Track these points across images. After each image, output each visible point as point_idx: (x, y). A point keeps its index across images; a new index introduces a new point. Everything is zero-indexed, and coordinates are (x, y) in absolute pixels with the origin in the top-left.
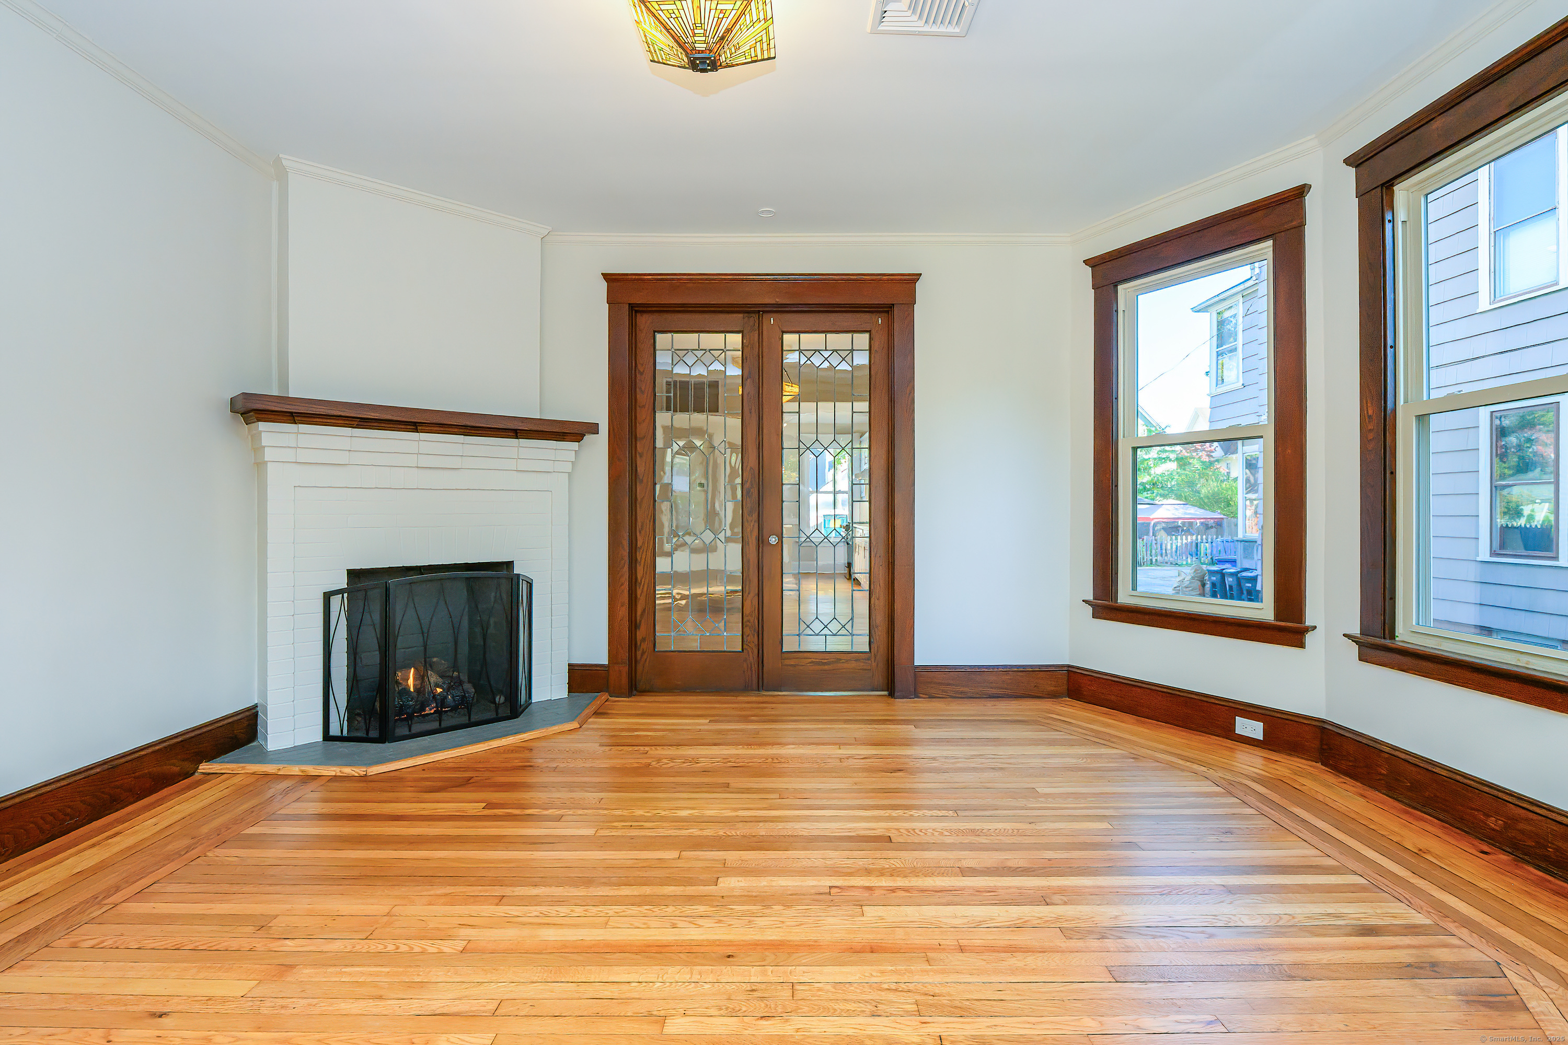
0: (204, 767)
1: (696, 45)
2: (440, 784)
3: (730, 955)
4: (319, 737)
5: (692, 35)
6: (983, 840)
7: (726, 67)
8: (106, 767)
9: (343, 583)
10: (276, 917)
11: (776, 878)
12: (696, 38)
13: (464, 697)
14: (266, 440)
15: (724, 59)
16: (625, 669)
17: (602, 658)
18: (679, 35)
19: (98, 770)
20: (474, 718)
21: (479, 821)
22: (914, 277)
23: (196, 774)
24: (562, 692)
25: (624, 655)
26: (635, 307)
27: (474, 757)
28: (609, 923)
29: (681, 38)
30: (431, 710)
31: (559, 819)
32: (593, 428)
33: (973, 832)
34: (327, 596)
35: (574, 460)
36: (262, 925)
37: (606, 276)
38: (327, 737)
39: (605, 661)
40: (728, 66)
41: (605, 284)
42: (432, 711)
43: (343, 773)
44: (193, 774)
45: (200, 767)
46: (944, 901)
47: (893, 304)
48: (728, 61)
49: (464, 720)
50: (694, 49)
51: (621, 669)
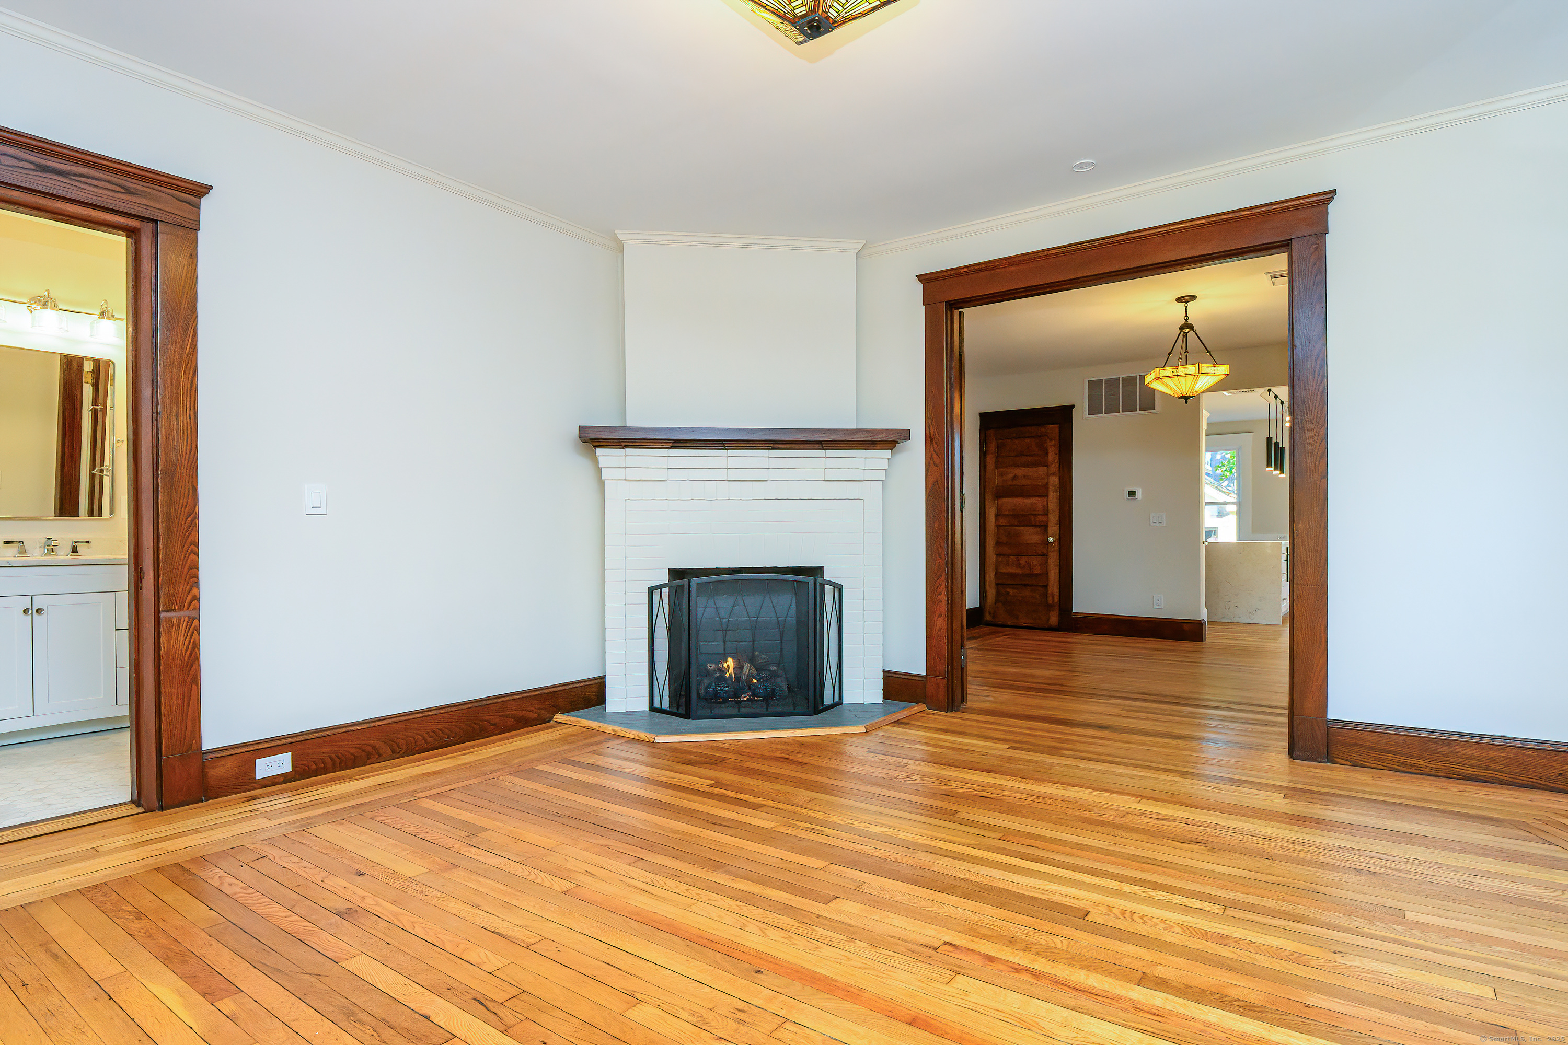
0: (558, 717)
1: (796, 11)
2: (699, 759)
3: (759, 971)
4: (646, 707)
5: (788, 3)
6: (1225, 952)
7: (844, 22)
8: (476, 704)
9: (665, 579)
10: (487, 830)
11: (891, 915)
12: (793, 4)
13: (773, 690)
14: (602, 462)
15: (836, 14)
16: (943, 682)
17: (920, 668)
18: (777, 8)
19: (470, 706)
20: (771, 710)
21: (694, 794)
22: (1326, 196)
23: (552, 722)
24: (875, 696)
25: (942, 667)
26: (954, 304)
27: (748, 744)
28: (693, 907)
29: (779, 10)
30: (744, 697)
31: (756, 807)
32: (905, 435)
33: (1223, 940)
34: (651, 591)
35: (887, 468)
36: (472, 832)
37: (920, 277)
38: (652, 708)
39: (923, 672)
40: (845, 21)
41: (920, 286)
42: (745, 699)
43: (639, 737)
44: (549, 721)
45: (555, 717)
46: (1073, 1003)
47: (1291, 240)
48: (842, 15)
49: (764, 710)
50: (795, 16)
51: (938, 681)
